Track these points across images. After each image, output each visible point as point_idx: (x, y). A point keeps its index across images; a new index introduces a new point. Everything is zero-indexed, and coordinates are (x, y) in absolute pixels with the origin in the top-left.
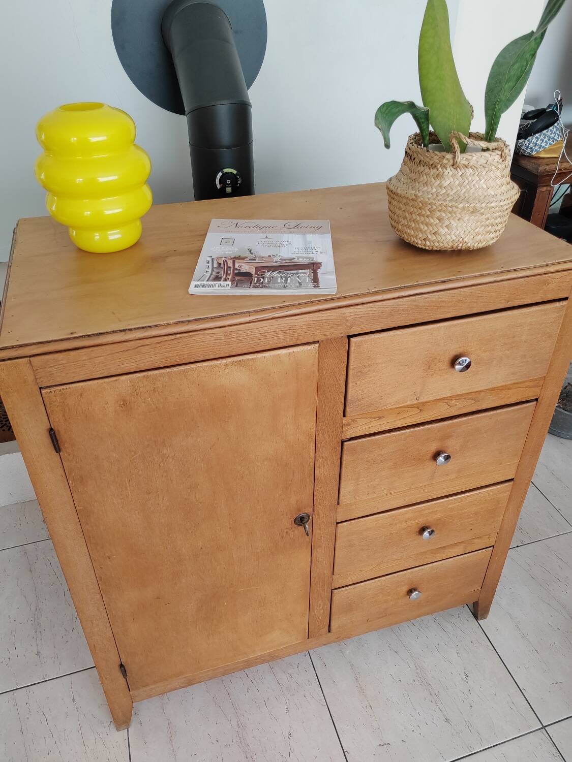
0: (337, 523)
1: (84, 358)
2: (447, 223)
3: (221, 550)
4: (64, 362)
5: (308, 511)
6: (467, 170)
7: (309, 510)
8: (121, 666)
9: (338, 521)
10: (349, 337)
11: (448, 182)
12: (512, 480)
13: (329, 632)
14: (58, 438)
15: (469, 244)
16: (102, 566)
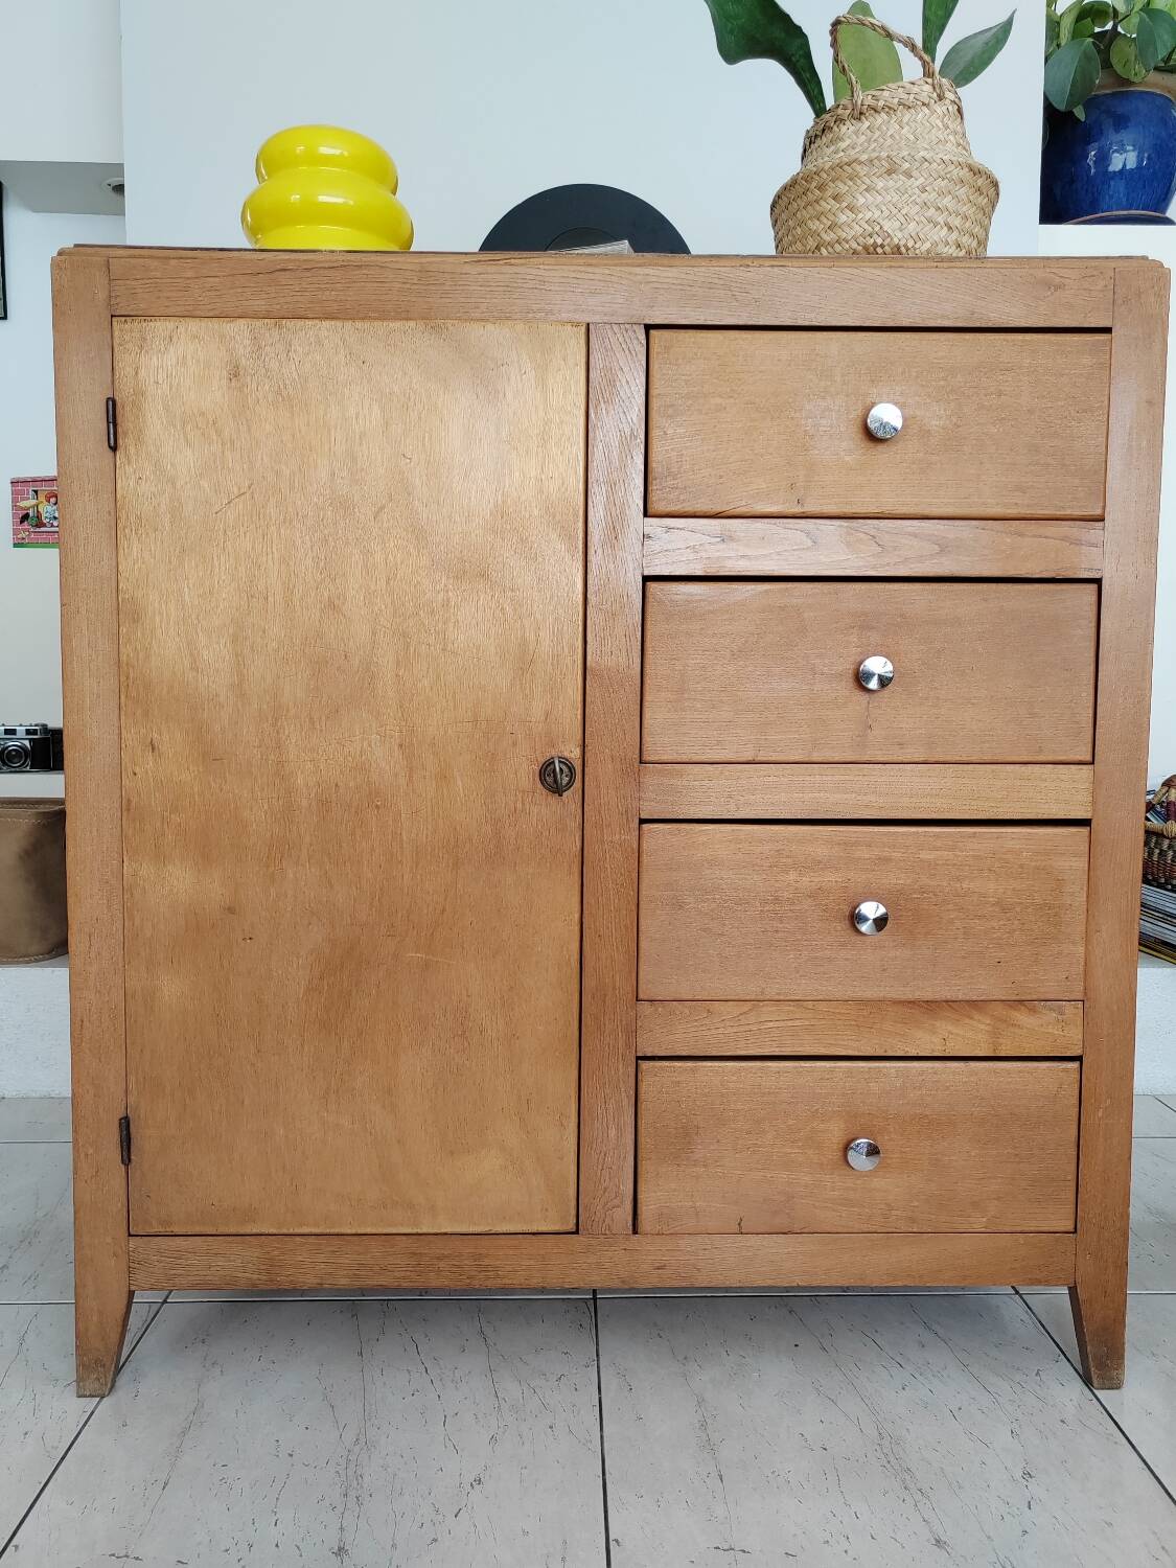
0: (642, 821)
1: (189, 274)
2: (849, 199)
3: (377, 806)
4: (158, 274)
5: (572, 755)
6: (876, 115)
7: (573, 753)
8: (125, 1124)
9: (644, 816)
10: (648, 328)
11: (848, 142)
12: (1085, 823)
13: (635, 1232)
14: (119, 420)
15: (896, 241)
16: (137, 770)
